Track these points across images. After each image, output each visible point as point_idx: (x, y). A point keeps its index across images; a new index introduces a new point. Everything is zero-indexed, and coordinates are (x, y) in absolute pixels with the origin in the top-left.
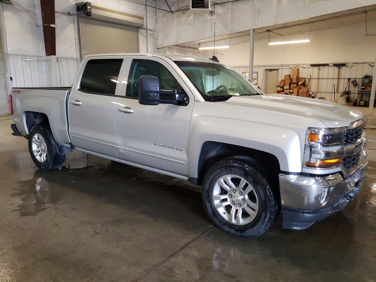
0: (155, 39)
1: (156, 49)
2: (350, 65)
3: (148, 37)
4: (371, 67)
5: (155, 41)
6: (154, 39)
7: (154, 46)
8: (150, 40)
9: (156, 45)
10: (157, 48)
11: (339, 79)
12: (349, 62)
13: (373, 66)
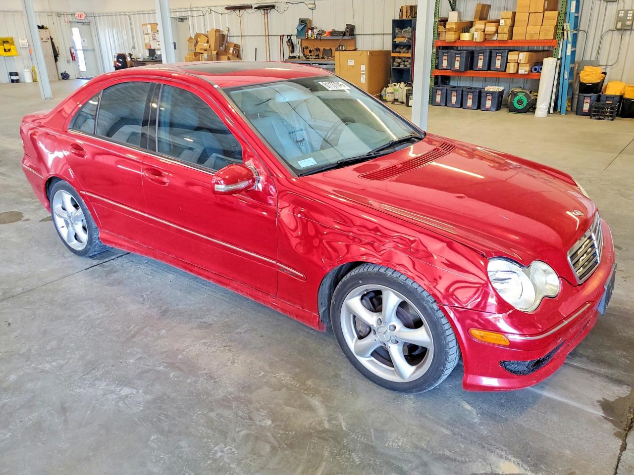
2: (281, 6)
4: (311, 11)
11: (268, 36)
13: (312, 9)
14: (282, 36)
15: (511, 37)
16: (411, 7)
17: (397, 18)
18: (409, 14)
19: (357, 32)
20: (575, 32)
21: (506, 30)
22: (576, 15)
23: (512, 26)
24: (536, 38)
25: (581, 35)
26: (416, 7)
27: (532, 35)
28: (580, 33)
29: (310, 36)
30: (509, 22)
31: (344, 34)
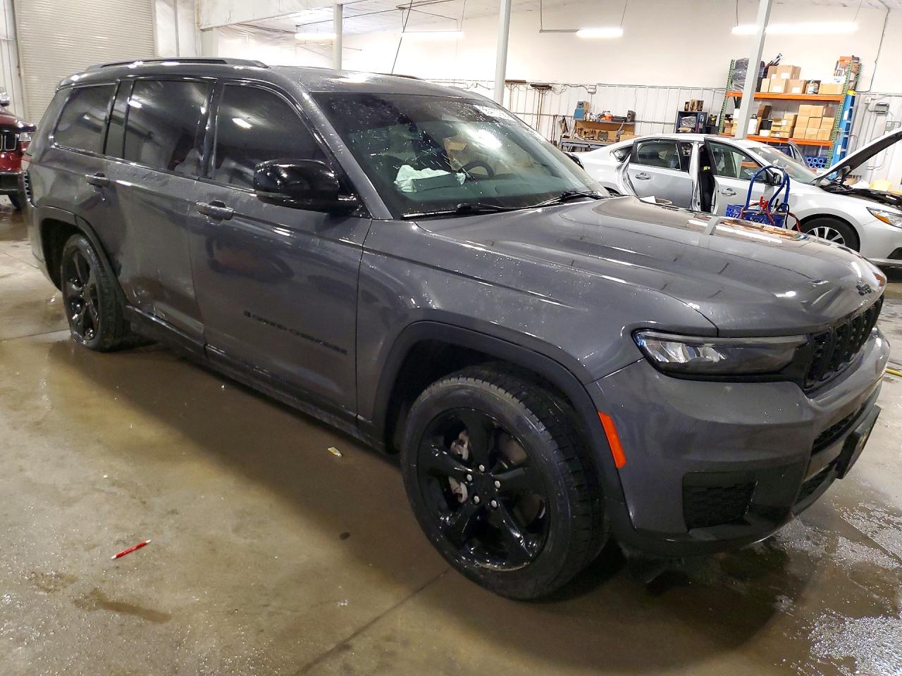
0: (196, 11)
1: (199, 34)
2: (559, 88)
3: (179, 6)
4: (590, 95)
5: (196, 14)
6: (193, 8)
7: (194, 23)
8: (182, 11)
9: (198, 23)
10: (201, 30)
11: (540, 115)
12: (559, 82)
13: (592, 93)
14: (555, 116)
15: (791, 137)
16: (699, 102)
17: (683, 110)
18: (695, 108)
19: (637, 118)
20: (847, 136)
21: (788, 129)
22: (849, 122)
23: (794, 127)
24: (813, 138)
25: (852, 140)
26: (702, 102)
27: (811, 136)
28: (852, 137)
29: (588, 118)
30: (791, 123)
31: (625, 119)
